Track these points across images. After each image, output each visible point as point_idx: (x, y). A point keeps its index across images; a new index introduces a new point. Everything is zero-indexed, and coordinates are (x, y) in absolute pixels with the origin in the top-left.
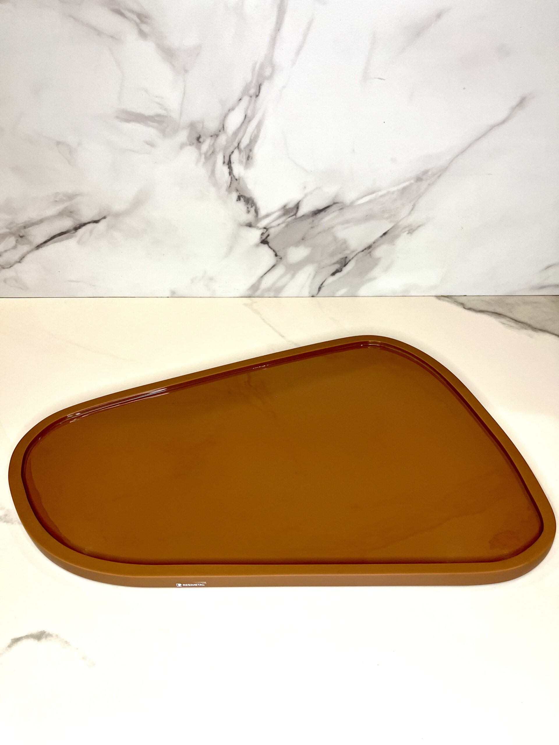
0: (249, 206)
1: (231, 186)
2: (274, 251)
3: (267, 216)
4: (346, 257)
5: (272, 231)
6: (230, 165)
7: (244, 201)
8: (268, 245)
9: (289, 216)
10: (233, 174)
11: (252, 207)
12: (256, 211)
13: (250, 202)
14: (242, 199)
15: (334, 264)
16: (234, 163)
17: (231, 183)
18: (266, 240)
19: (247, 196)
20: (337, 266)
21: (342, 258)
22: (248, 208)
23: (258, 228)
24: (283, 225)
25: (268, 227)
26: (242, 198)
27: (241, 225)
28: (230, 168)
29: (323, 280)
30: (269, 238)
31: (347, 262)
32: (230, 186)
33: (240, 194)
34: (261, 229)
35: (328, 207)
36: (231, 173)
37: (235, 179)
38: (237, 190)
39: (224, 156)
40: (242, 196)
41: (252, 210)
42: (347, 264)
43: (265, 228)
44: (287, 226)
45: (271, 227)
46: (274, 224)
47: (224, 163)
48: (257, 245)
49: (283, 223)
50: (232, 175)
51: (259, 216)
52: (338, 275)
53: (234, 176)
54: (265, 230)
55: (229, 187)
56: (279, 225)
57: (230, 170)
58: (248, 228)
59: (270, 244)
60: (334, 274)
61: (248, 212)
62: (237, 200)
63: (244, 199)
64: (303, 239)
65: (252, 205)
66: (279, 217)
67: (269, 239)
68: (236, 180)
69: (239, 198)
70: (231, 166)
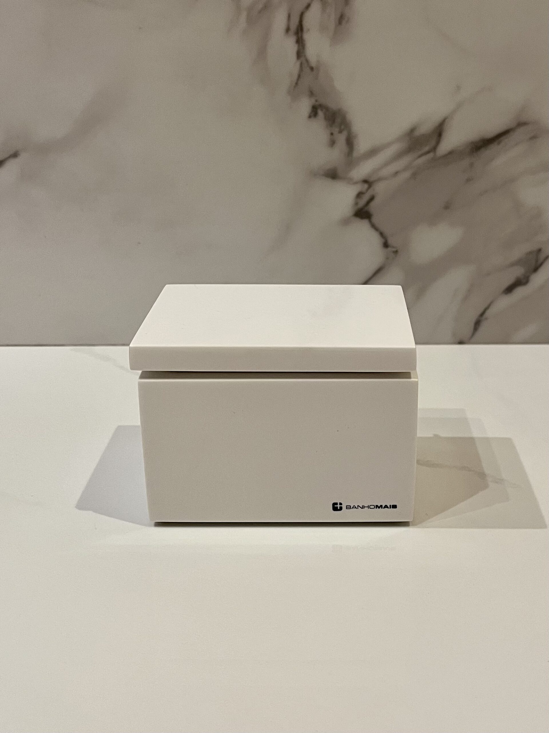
0: (336, 130)
1: (299, 82)
2: (382, 234)
3: (373, 152)
4: (539, 250)
5: (379, 188)
6: (300, 35)
7: (326, 118)
8: (370, 221)
9: (420, 153)
10: (305, 56)
11: (340, 132)
12: (350, 142)
13: (338, 120)
14: (320, 113)
15: (513, 265)
16: (309, 30)
17: (299, 76)
18: (366, 209)
19: (333, 106)
20: (518, 272)
21: (530, 253)
22: (332, 134)
23: (351, 181)
24: (407, 175)
25: (372, 179)
26: (322, 110)
27: (314, 174)
28: (300, 41)
29: (486, 305)
30: (373, 204)
31: (540, 262)
32: (297, 83)
33: (316, 101)
34: (356, 183)
35: (505, 133)
36: (300, 54)
37: (308, 68)
38: (311, 94)
39: (289, 16)
40: (321, 106)
41: (341, 139)
42: (541, 264)
43: (365, 181)
44: (414, 175)
45: (379, 180)
46: (386, 172)
47: (288, 30)
48: (345, 222)
49: (405, 169)
50: (303, 59)
51: (355, 154)
52: (520, 292)
53: (307, 61)
54: (366, 186)
55: (295, 87)
56: (396, 173)
57: (299, 46)
58: (329, 182)
59: (375, 219)
60: (509, 290)
61: (332, 143)
62: (310, 117)
63: (325, 114)
64: (447, 207)
65: (343, 127)
66: (399, 156)
67: (373, 207)
68: (312, 69)
69: (314, 112)
70: (302, 37)
